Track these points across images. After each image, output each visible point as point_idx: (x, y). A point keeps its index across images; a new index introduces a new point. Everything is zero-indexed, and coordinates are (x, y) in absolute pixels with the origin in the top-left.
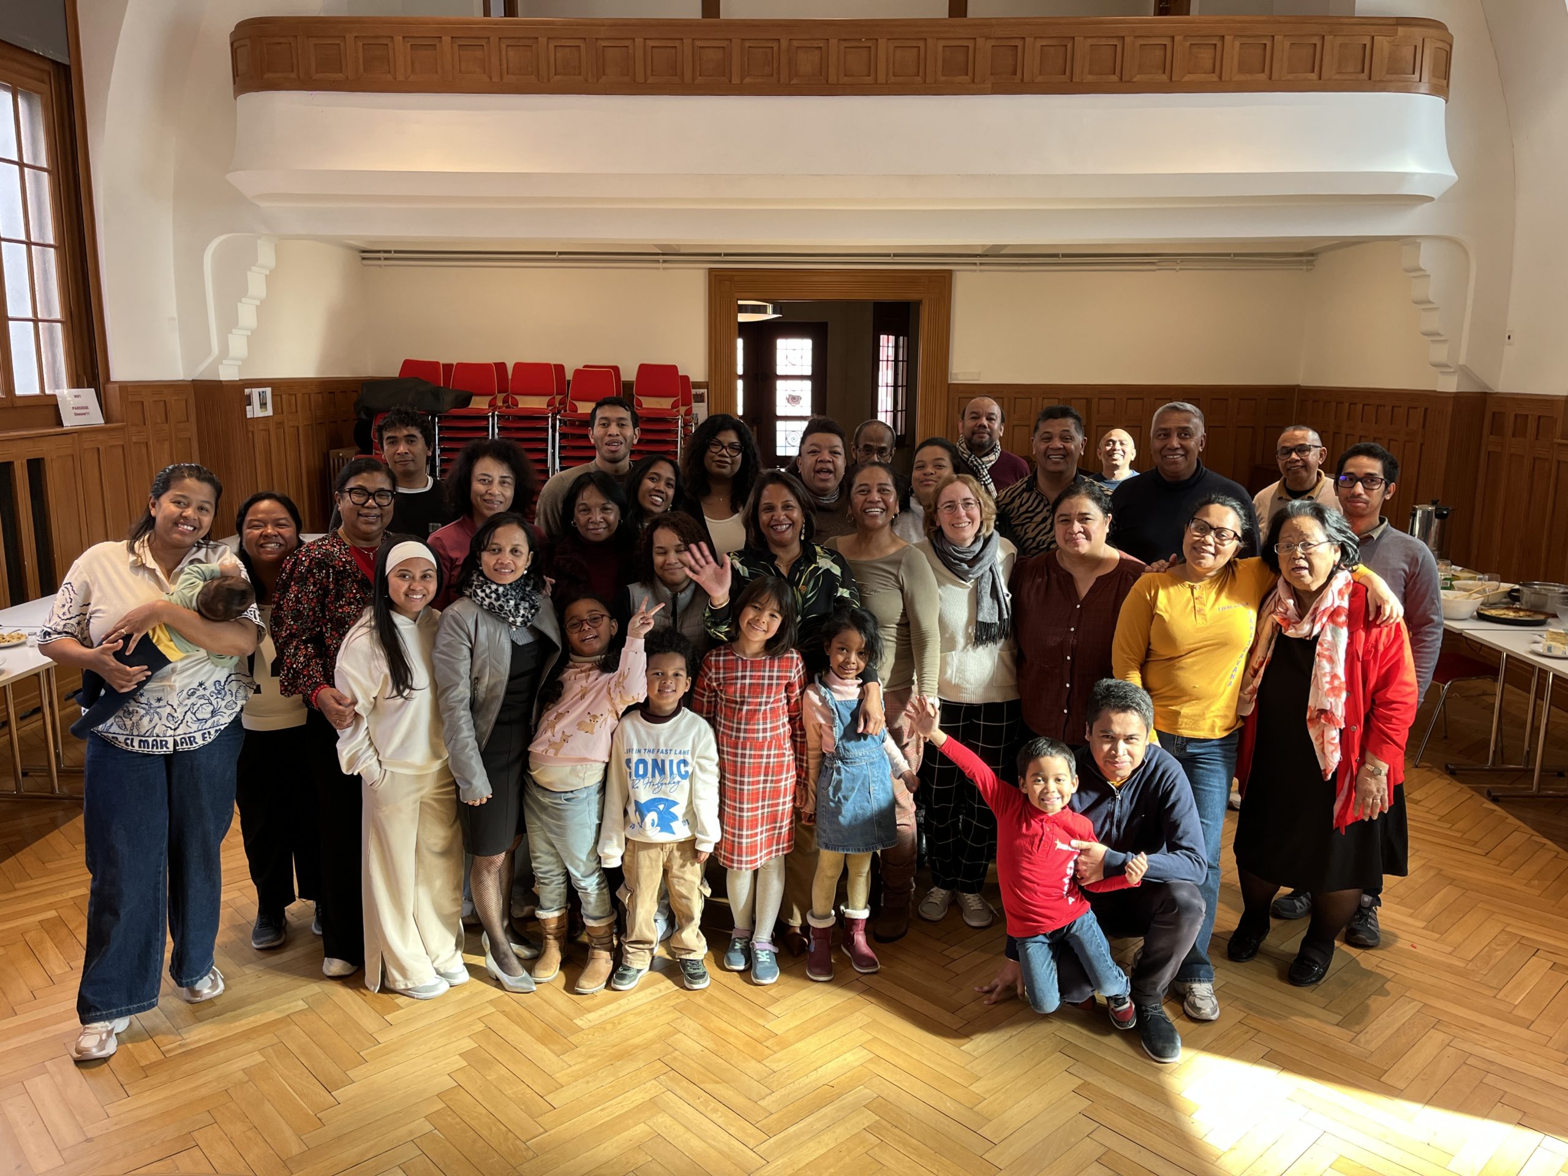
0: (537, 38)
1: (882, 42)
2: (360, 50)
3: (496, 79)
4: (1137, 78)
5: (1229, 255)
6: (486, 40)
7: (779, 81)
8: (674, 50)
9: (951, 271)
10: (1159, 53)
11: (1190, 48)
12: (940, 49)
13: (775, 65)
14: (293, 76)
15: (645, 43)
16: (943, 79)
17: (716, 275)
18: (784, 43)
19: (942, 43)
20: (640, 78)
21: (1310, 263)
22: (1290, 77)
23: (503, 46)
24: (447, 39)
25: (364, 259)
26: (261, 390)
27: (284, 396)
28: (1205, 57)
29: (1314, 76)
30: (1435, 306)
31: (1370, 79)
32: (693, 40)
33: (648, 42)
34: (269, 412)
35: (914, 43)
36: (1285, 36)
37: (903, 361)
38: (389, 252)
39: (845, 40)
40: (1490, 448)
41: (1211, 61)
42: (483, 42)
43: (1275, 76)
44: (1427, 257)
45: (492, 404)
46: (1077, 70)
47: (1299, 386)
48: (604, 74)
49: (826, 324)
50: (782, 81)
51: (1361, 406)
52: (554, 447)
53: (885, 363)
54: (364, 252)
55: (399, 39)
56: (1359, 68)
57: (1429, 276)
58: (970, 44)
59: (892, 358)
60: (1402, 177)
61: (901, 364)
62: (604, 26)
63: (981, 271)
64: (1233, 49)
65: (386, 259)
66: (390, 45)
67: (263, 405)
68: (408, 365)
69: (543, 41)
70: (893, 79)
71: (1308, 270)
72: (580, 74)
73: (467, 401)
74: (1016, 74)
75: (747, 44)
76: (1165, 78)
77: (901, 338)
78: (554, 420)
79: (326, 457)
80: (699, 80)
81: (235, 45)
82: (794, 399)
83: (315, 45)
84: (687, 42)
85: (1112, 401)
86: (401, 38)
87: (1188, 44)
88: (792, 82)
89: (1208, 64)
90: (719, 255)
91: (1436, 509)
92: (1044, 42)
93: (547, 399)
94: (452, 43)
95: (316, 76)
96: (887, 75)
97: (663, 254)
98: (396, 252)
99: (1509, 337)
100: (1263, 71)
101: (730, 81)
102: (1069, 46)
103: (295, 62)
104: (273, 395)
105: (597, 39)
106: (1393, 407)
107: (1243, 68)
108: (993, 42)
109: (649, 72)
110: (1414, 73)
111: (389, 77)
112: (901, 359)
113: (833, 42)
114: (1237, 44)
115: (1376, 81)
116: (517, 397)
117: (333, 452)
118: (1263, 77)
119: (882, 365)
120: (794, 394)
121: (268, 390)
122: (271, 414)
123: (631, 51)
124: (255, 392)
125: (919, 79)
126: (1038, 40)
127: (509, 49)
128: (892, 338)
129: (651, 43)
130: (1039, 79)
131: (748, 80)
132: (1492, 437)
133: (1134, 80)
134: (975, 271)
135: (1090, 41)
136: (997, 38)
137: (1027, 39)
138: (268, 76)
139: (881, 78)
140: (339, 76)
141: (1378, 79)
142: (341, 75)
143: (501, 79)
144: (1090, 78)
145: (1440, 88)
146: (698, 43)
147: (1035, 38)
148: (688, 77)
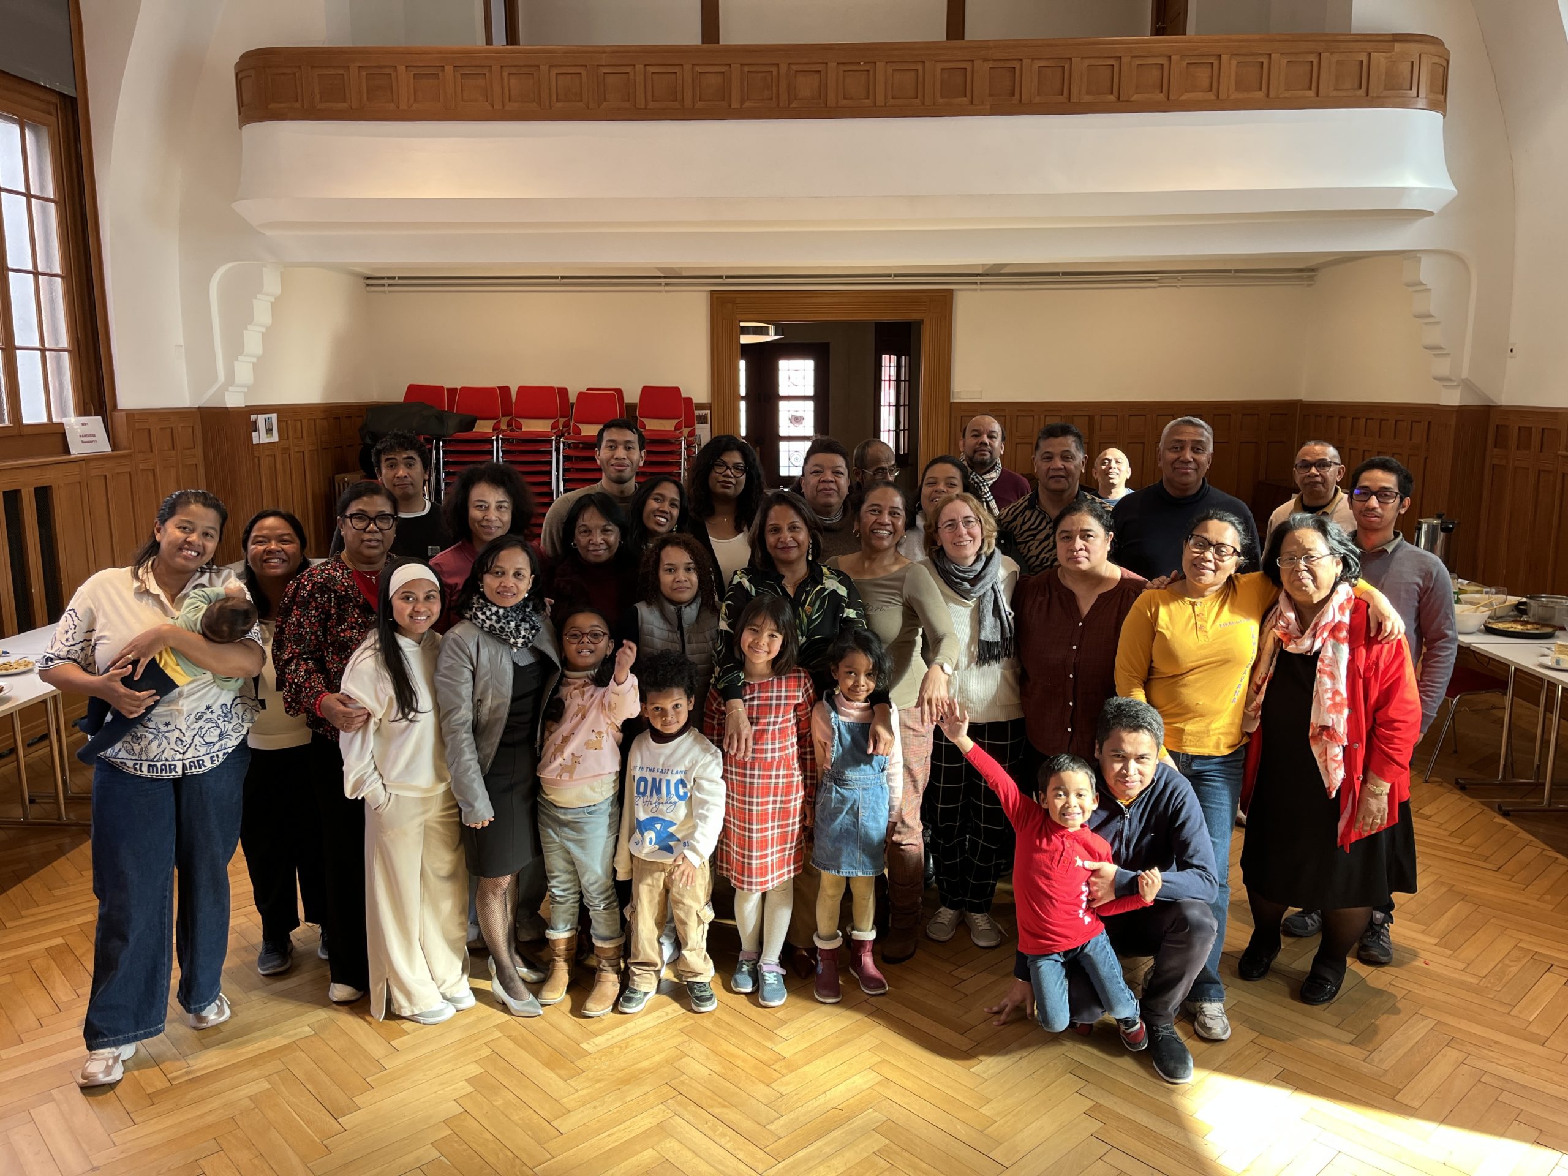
0: (538, 66)
1: (880, 66)
2: (364, 80)
3: (497, 107)
4: (1135, 98)
5: (1229, 271)
6: (488, 69)
7: (778, 105)
8: (673, 76)
9: (952, 291)
10: (1156, 73)
11: (1187, 68)
12: (939, 70)
13: (774, 91)
14: (298, 105)
15: (645, 69)
16: (941, 100)
17: (717, 298)
18: (783, 67)
19: (940, 66)
20: (641, 104)
21: (1311, 278)
22: (1287, 94)
23: (505, 74)
24: (449, 69)
25: (368, 285)
26: (267, 416)
27: (289, 422)
28: (1203, 75)
29: (1311, 93)
30: (1437, 320)
31: (1367, 95)
32: (693, 65)
33: (648, 68)
34: (275, 438)
35: (912, 66)
36: (1282, 54)
37: (905, 381)
38: (393, 278)
39: (843, 64)
40: (1495, 461)
41: (1208, 81)
42: (485, 71)
43: (1272, 94)
44: (1427, 272)
45: (496, 428)
46: (1075, 90)
47: (1301, 400)
48: (605, 100)
49: (828, 344)
50: (781, 105)
51: (1364, 420)
52: (558, 470)
53: (887, 383)
54: (368, 278)
55: (402, 68)
56: (1356, 85)
57: (1429, 290)
58: (968, 66)
59: (894, 377)
60: (1401, 192)
61: (903, 383)
62: (604, 52)
63: (981, 290)
64: (1230, 67)
65: (389, 285)
66: (394, 74)
67: (269, 431)
68: (411, 388)
69: (544, 68)
70: (891, 102)
71: (1309, 285)
72: (581, 101)
73: (470, 425)
74: (1014, 95)
75: (746, 69)
76: (1161, 97)
77: (903, 358)
78: (558, 442)
79: (332, 482)
80: (699, 104)
81: (240, 76)
82: (797, 420)
83: (318, 75)
84: (687, 67)
85: (1114, 419)
86: (404, 67)
87: (1185, 63)
88: (792, 106)
89: (1206, 83)
90: (721, 277)
91: (1441, 524)
92: (1042, 63)
93: (550, 422)
94: (454, 72)
95: (320, 106)
96: (886, 97)
97: (665, 277)
98: (400, 278)
99: (1512, 350)
100: (1261, 89)
101: (730, 106)
102: (1067, 66)
103: (299, 91)
104: (279, 421)
105: (597, 66)
106: (1396, 421)
107: (1240, 86)
108: (991, 64)
109: (649, 97)
110: (1411, 89)
111: (392, 106)
112: (903, 378)
113: (832, 65)
114: (1234, 62)
115: (1373, 98)
116: (521, 421)
117: (338, 477)
118: (1260, 95)
119: (885, 385)
120: (797, 414)
121: (274, 416)
122: (277, 439)
123: (632, 77)
124: (261, 418)
125: (918, 101)
126: (1035, 61)
127: (511, 76)
128: (894, 358)
129: (651, 69)
130: (1037, 100)
131: (747, 104)
132: (1496, 450)
133: (1131, 99)
134: (976, 290)
135: (1087, 62)
136: (994, 60)
137: (1025, 61)
138: (272, 106)
139: (880, 100)
140: (343, 105)
141: (1375, 95)
142: (345, 105)
143: (504, 106)
144: (1088, 98)
145: (1438, 103)
146: (698, 69)
147: (1033, 59)
148: (688, 102)
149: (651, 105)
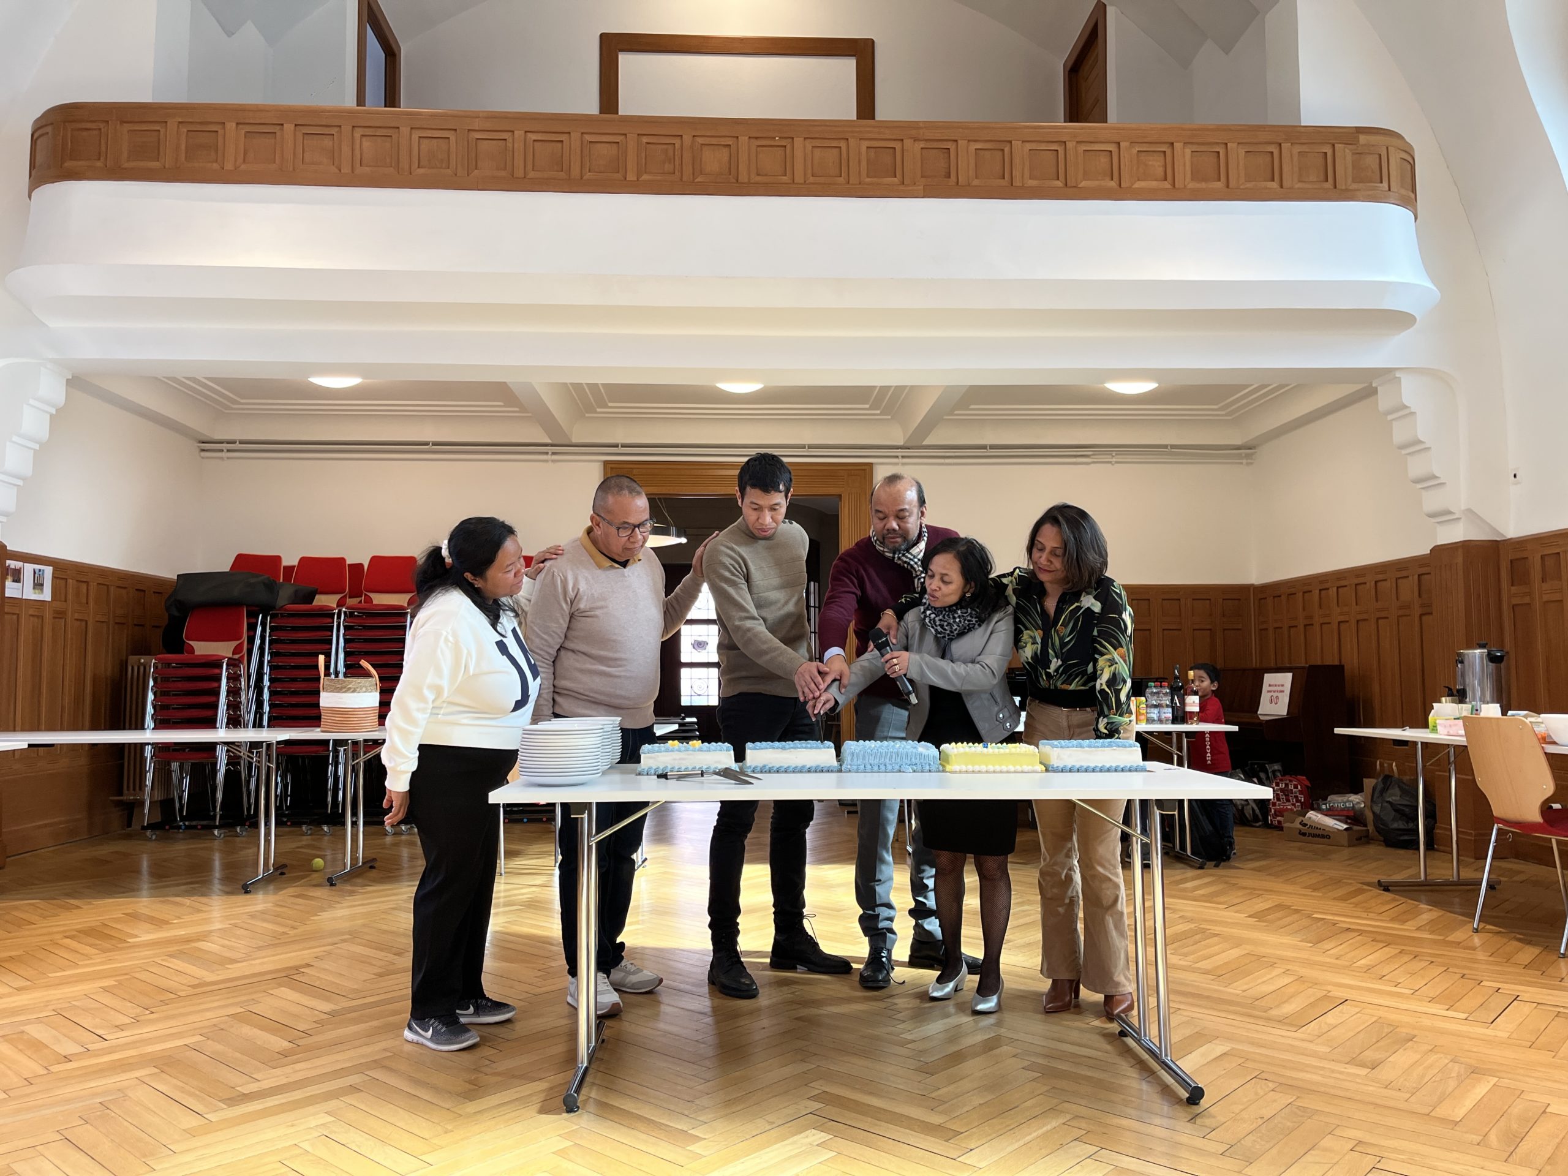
0: (398, 127)
1: (798, 141)
2: (184, 137)
3: (346, 169)
4: (1083, 184)
6: (337, 129)
7: (681, 180)
8: (559, 145)
9: (871, 465)
10: (1104, 160)
11: (1138, 155)
12: (864, 149)
13: (677, 163)
14: (99, 164)
15: (525, 136)
16: (869, 181)
18: (687, 139)
19: (864, 145)
20: (519, 173)
21: (1248, 456)
22: (1249, 185)
23: (357, 134)
24: (289, 127)
25: (203, 450)
26: (37, 567)
27: (70, 581)
28: (1156, 164)
29: (1274, 185)
30: (1425, 446)
31: (1335, 188)
32: (582, 133)
33: (529, 135)
34: (46, 595)
35: (835, 143)
36: (1239, 143)
38: (234, 442)
39: (756, 138)
41: (1162, 169)
42: (334, 131)
43: (1232, 184)
44: (1410, 392)
45: (340, 604)
46: (1017, 173)
47: (1253, 585)
48: (476, 168)
50: (685, 179)
54: (203, 443)
55: (231, 126)
56: (1322, 177)
57: (1414, 413)
58: (897, 145)
62: (478, 117)
64: (1184, 155)
65: (228, 451)
66: (221, 132)
67: (38, 585)
68: (243, 559)
69: (405, 130)
70: (812, 180)
71: (1248, 464)
72: (448, 167)
73: (309, 598)
74: (949, 177)
75: (645, 140)
76: (1113, 184)
80: (588, 175)
81: (35, 138)
82: (700, 645)
83: (129, 131)
84: (576, 136)
86: (234, 125)
87: (1134, 151)
88: (696, 180)
89: (1159, 171)
90: (616, 446)
91: (1489, 654)
92: (979, 146)
94: (295, 130)
95: (126, 165)
96: (805, 175)
97: (552, 445)
98: (241, 442)
99: (1515, 476)
100: (1219, 180)
101: (625, 179)
102: (1007, 150)
103: (103, 149)
104: (54, 577)
105: (469, 130)
107: (1196, 175)
108: (922, 144)
109: (530, 167)
110: (1381, 182)
111: (215, 166)
113: (743, 139)
114: (1188, 151)
115: (1342, 190)
116: (372, 595)
117: (132, 659)
118: (1219, 185)
121: (48, 571)
122: (49, 599)
123: (510, 145)
124: (28, 569)
125: (841, 180)
126: (972, 143)
127: (364, 139)
129: (532, 137)
130: (976, 182)
131: (645, 177)
132: (1513, 588)
133: (1080, 186)
135: (1029, 146)
136: (926, 140)
137: (960, 142)
138: (68, 164)
139: (799, 179)
140: (155, 165)
141: (1344, 188)
142: (157, 164)
143: (353, 171)
144: (1032, 184)
145: (1409, 200)
146: (588, 138)
147: (969, 141)
148: (575, 171)
149: (532, 174)
